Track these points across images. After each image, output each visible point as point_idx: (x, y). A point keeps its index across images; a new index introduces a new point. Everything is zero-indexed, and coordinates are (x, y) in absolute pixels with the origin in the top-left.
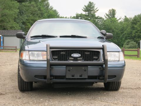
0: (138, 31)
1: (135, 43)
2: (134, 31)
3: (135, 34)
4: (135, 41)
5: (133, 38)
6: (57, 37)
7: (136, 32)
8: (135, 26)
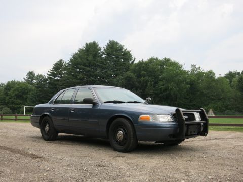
0: (12, 97)
1: (9, 109)
2: (7, 97)
3: (8, 100)
4: (8, 107)
5: (6, 104)
6: (124, 102)
7: (10, 98)
8: (9, 92)
